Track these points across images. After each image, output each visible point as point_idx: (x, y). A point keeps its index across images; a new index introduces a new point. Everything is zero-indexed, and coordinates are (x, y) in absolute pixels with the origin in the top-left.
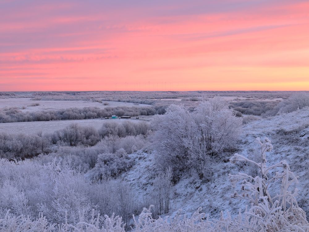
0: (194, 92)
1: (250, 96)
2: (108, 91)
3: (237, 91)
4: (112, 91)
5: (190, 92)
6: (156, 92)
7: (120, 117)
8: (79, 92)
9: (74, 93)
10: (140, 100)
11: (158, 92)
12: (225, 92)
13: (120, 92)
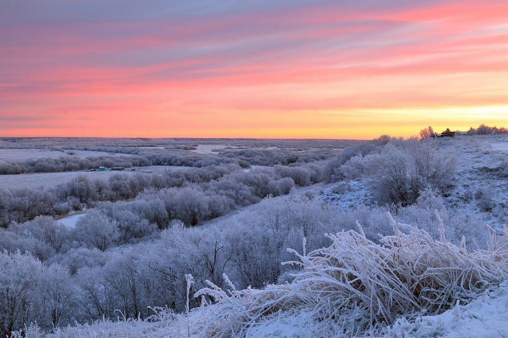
0: (170, 139)
1: (240, 144)
2: (60, 138)
3: (221, 139)
4: (65, 138)
5: (164, 139)
6: (123, 139)
7: (110, 169)
8: (21, 139)
9: (14, 140)
10: (115, 149)
11: (126, 139)
12: (206, 139)
13: (76, 139)
